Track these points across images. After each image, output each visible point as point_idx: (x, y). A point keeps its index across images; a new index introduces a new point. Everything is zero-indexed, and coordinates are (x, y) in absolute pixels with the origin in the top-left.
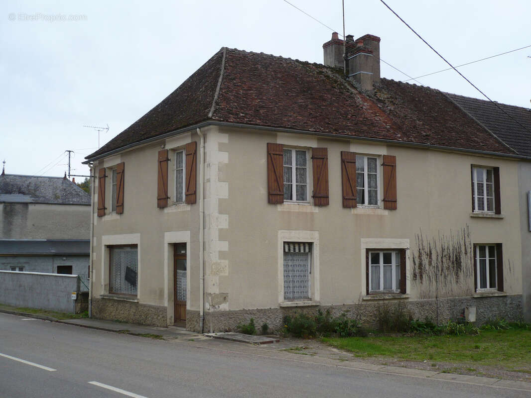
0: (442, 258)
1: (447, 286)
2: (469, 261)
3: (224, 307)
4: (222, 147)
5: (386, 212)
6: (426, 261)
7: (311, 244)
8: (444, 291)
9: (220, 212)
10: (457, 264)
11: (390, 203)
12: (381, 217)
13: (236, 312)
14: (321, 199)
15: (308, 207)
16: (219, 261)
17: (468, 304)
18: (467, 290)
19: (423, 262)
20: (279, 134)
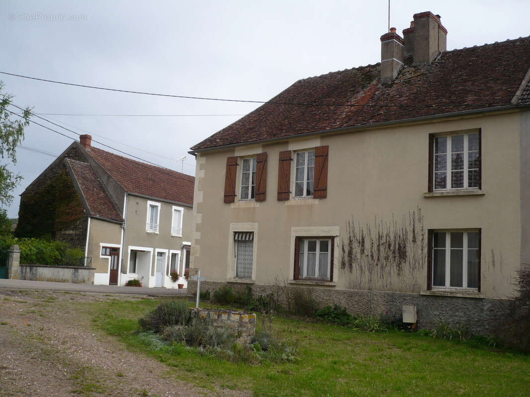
0: (379, 246)
1: (385, 277)
2: (420, 252)
4: (202, 167)
5: (317, 202)
6: (357, 249)
8: (380, 283)
10: (399, 253)
12: (311, 207)
17: (414, 302)
18: (414, 285)
19: (354, 251)
20: (237, 148)
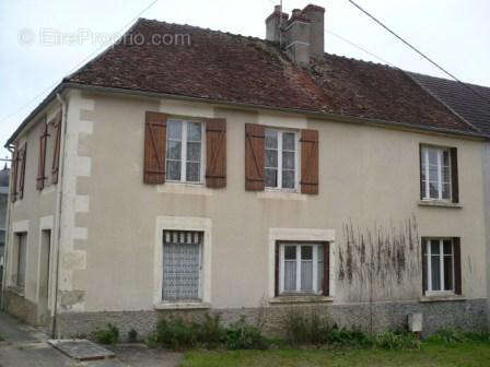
0: (379, 253)
1: (386, 287)
2: (416, 258)
3: (78, 307)
4: (84, 116)
5: (305, 197)
6: (356, 256)
7: (201, 234)
9: (79, 192)
10: (399, 261)
11: (310, 186)
12: (298, 203)
13: (94, 315)
14: (216, 179)
15: (199, 189)
16: (74, 252)
17: (413, 310)
18: (413, 292)
19: (354, 258)
20: (162, 101)
